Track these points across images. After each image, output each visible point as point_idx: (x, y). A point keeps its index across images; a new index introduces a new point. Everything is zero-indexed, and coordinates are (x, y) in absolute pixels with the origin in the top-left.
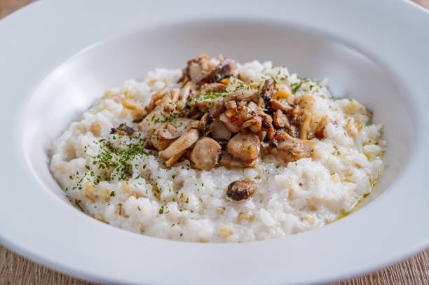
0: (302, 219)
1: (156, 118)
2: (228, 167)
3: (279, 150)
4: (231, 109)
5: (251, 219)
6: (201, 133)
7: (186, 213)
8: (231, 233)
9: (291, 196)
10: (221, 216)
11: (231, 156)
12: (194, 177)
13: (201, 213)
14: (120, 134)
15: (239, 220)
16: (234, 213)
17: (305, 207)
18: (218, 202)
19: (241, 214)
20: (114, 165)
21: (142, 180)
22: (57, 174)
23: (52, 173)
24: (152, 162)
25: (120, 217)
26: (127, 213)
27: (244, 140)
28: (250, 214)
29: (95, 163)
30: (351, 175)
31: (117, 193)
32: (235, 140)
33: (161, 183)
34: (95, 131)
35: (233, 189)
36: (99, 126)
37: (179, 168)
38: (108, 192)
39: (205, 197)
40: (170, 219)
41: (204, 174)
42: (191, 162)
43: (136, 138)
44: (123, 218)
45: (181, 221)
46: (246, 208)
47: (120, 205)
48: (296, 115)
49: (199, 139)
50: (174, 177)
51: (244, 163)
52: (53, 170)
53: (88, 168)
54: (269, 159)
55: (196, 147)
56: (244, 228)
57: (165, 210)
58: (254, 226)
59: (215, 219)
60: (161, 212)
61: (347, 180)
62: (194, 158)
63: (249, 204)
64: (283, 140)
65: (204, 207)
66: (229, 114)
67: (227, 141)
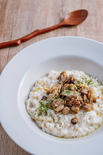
0: (89, 129)
1: (53, 97)
2: (71, 113)
3: (84, 108)
4: (72, 100)
5: (77, 130)
6: (65, 106)
7: (61, 127)
8: (72, 134)
9: (87, 123)
10: (70, 128)
11: (72, 111)
12: (63, 117)
13: (65, 127)
14: (44, 101)
15: (74, 130)
16: (73, 128)
17: (90, 125)
18: (69, 125)
19: (74, 128)
20: (43, 111)
21: (50, 117)
22: (28, 112)
23: (27, 111)
24: (52, 112)
25: (45, 127)
26: (47, 127)
27: (76, 107)
28: (77, 128)
29: (38, 110)
30: (102, 114)
31: (44, 120)
32: (73, 107)
33: (55, 118)
34: (37, 98)
35: (73, 121)
36: (38, 97)
37: (59, 114)
38: (42, 120)
39: (66, 123)
40: (57, 129)
41: (66, 116)
42: (62, 113)
43: (48, 101)
44: (46, 128)
45: (60, 130)
46: (76, 127)
47: (45, 124)
48: (89, 96)
49: (64, 107)
50: (58, 116)
51: (75, 112)
52: (27, 110)
53: (36, 111)
54: (82, 110)
55: (64, 110)
56: (75, 132)
57: (56, 126)
58: (78, 132)
59: (68, 129)
60: (55, 127)
61: (101, 116)
62: (63, 112)
63: (77, 125)
64: (85, 105)
65: (65, 126)
66: (72, 101)
67: (71, 107)
